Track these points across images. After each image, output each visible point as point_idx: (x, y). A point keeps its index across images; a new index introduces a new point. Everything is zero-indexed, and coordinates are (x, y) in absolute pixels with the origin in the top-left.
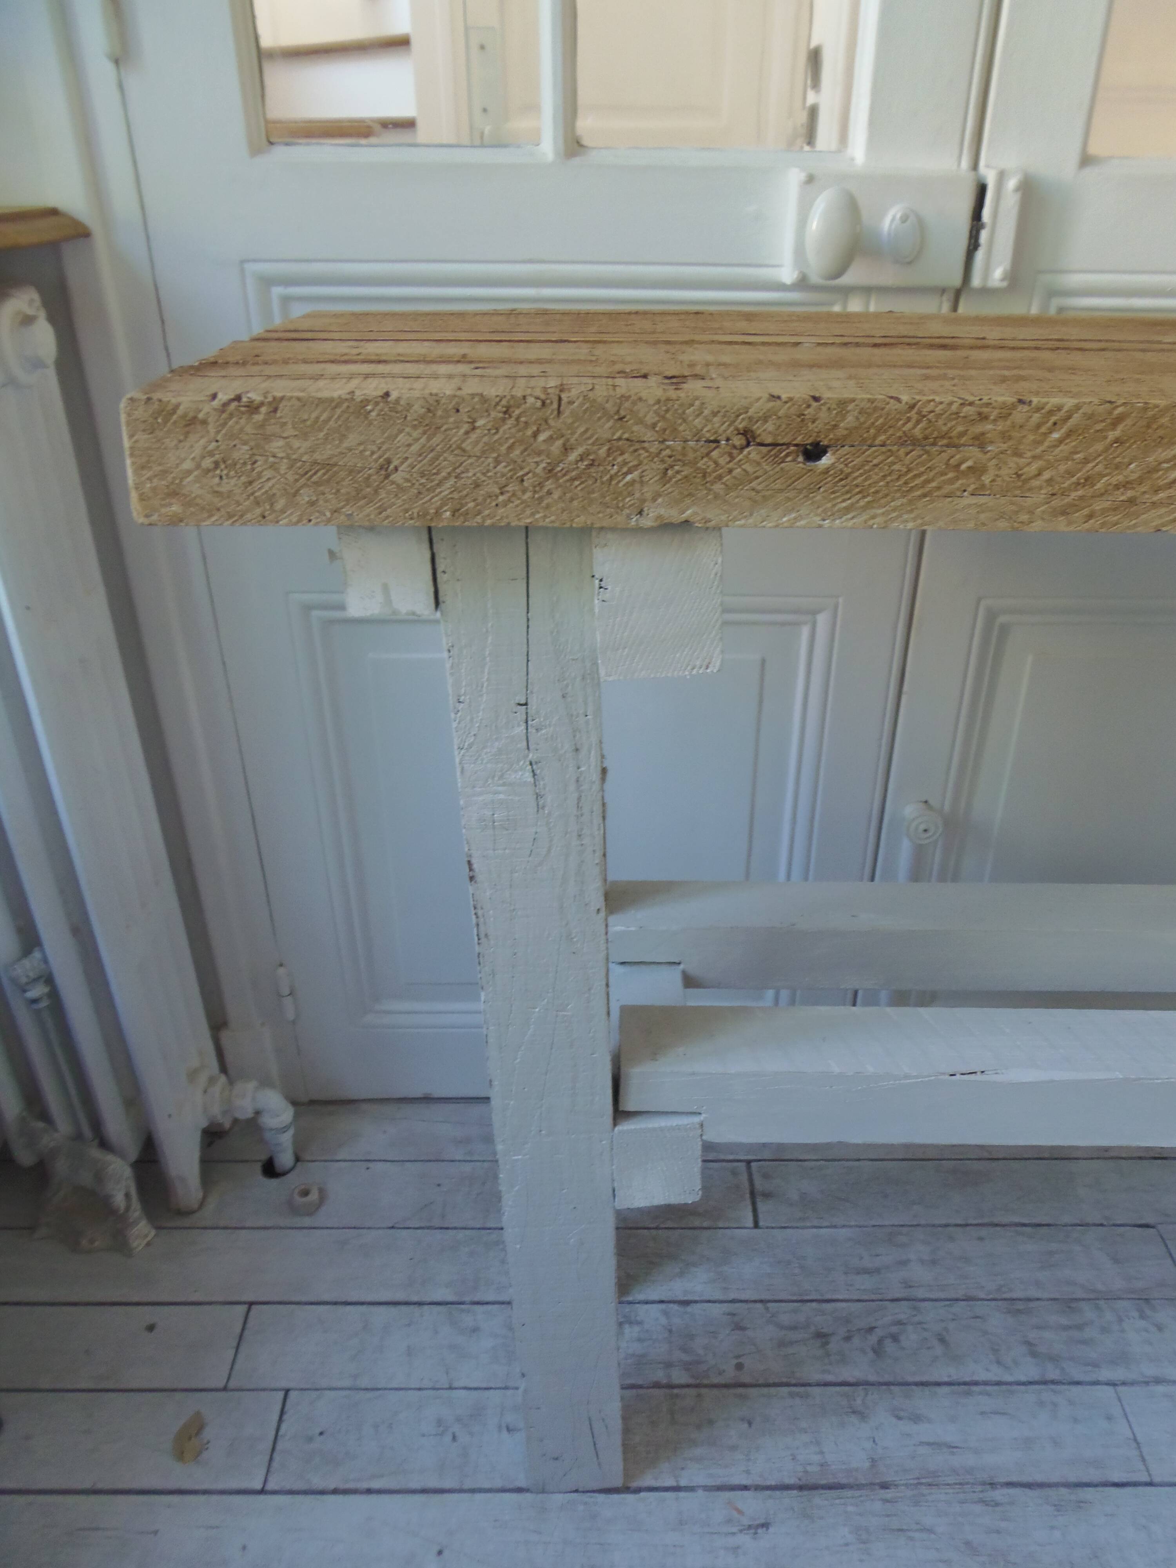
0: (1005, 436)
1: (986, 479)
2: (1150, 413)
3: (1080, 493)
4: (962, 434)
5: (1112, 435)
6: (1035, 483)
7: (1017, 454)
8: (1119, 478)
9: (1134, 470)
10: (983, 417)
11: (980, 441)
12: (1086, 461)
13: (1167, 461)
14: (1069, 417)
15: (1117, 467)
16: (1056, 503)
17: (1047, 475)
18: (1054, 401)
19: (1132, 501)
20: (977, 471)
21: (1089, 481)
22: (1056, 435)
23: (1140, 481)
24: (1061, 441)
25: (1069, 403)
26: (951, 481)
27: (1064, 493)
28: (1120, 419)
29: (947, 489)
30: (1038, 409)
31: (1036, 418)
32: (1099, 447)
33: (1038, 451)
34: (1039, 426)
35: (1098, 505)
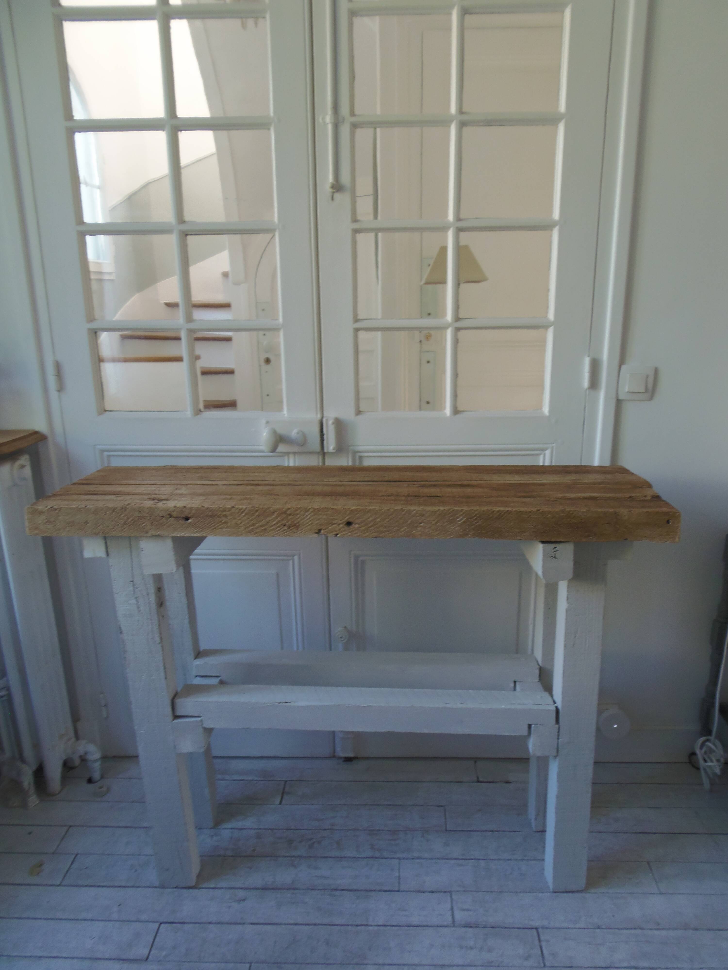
0: (231, 515)
1: (229, 524)
2: (264, 509)
3: (251, 528)
4: (220, 514)
5: (257, 514)
6: (241, 525)
7: (235, 519)
8: (260, 524)
9: (264, 522)
10: (225, 511)
11: (225, 516)
12: (251, 520)
13: (271, 520)
14: (245, 511)
15: (259, 521)
16: (248, 530)
17: (243, 523)
18: (241, 507)
19: (265, 529)
20: (226, 523)
21: (253, 525)
22: (243, 514)
23: (266, 525)
24: (245, 515)
25: (244, 507)
26: (220, 525)
27: (248, 527)
28: (257, 511)
29: (220, 527)
30: (238, 509)
31: (237, 511)
32: (254, 517)
33: (240, 518)
34: (239, 512)
35: (257, 530)
